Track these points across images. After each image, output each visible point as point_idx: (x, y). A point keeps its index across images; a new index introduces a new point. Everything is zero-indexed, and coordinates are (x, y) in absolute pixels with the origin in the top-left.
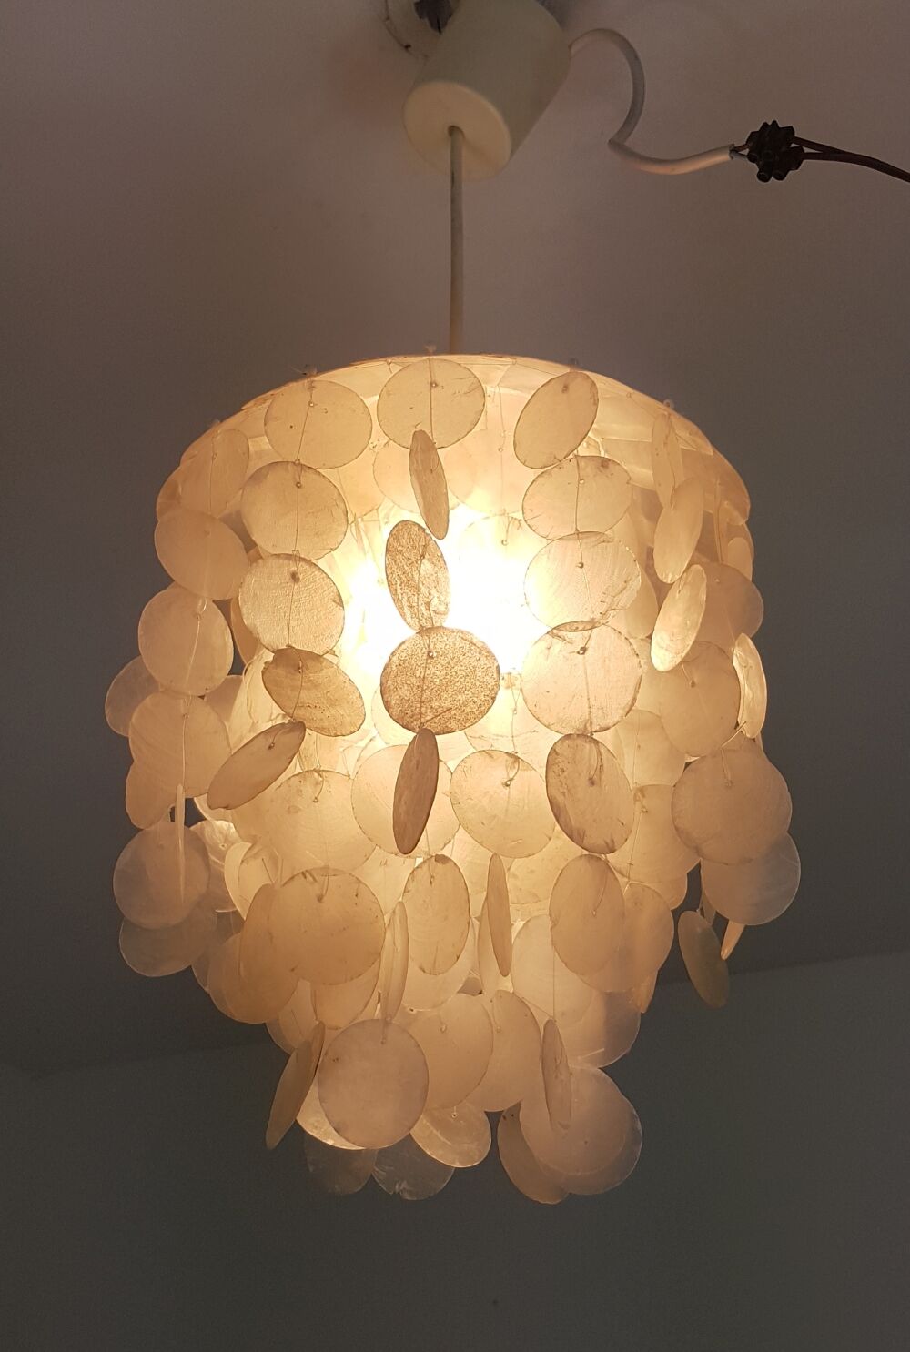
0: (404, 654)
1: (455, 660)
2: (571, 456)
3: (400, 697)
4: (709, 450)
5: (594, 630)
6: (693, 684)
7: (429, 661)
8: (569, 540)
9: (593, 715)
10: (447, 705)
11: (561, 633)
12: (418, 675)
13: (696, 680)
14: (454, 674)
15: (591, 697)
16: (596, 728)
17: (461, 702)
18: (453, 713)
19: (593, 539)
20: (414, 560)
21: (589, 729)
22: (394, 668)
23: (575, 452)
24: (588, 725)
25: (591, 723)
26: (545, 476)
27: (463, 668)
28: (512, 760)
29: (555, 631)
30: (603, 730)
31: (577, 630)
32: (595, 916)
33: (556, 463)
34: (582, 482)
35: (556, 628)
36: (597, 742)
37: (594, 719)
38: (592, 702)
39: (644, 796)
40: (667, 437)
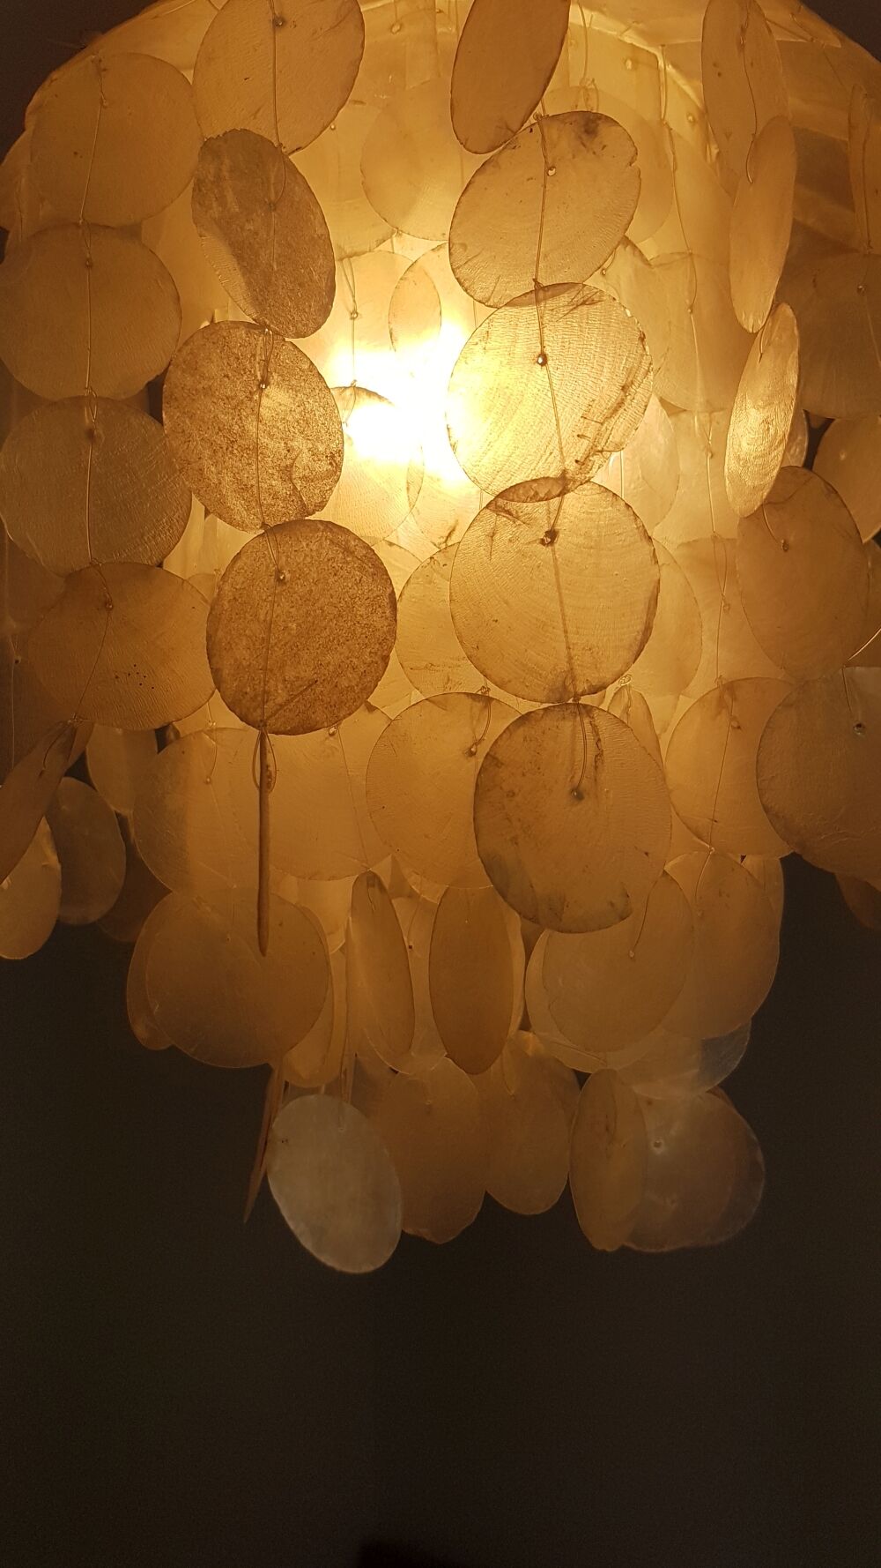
0: (240, 579)
1: (320, 586)
2: (532, 120)
3: (236, 660)
4: (831, 39)
5: (567, 496)
6: (786, 547)
7: (279, 589)
8: (522, 305)
9: (576, 663)
10: (308, 674)
11: (512, 506)
12: (262, 618)
13: (791, 539)
14: (319, 612)
15: (570, 629)
16: (581, 687)
17: (331, 668)
18: (318, 690)
19: (564, 299)
20: (242, 396)
21: (571, 688)
22: (226, 606)
23: (538, 110)
24: (568, 682)
25: (574, 679)
26: (490, 168)
27: (334, 601)
28: (479, 705)
29: (501, 502)
30: (595, 690)
31: (535, 498)
32: (633, 959)
33: (503, 139)
34: (551, 173)
35: (501, 495)
36: (588, 710)
37: (578, 671)
38: (573, 639)
39: (734, 699)
40: (743, 30)
